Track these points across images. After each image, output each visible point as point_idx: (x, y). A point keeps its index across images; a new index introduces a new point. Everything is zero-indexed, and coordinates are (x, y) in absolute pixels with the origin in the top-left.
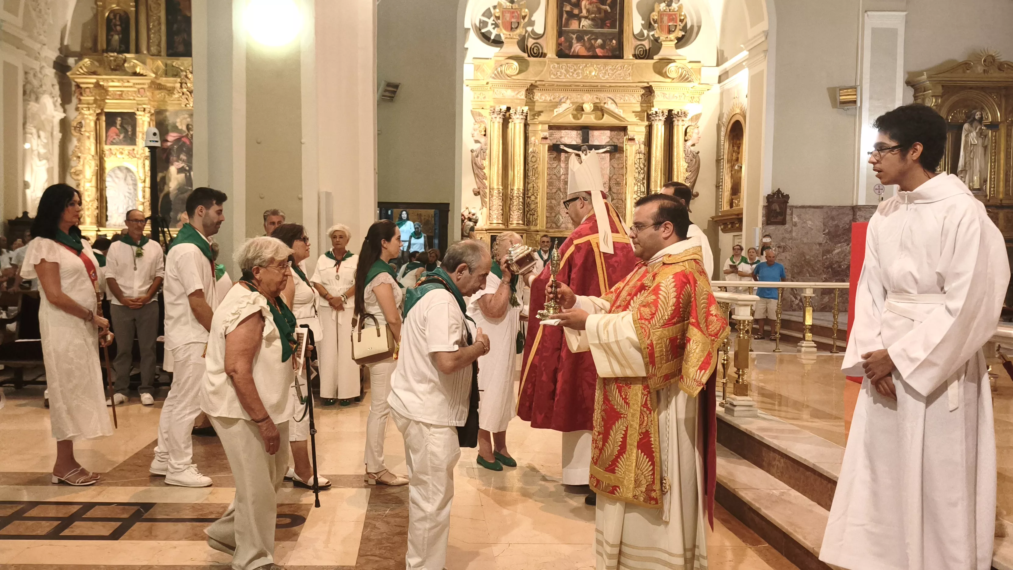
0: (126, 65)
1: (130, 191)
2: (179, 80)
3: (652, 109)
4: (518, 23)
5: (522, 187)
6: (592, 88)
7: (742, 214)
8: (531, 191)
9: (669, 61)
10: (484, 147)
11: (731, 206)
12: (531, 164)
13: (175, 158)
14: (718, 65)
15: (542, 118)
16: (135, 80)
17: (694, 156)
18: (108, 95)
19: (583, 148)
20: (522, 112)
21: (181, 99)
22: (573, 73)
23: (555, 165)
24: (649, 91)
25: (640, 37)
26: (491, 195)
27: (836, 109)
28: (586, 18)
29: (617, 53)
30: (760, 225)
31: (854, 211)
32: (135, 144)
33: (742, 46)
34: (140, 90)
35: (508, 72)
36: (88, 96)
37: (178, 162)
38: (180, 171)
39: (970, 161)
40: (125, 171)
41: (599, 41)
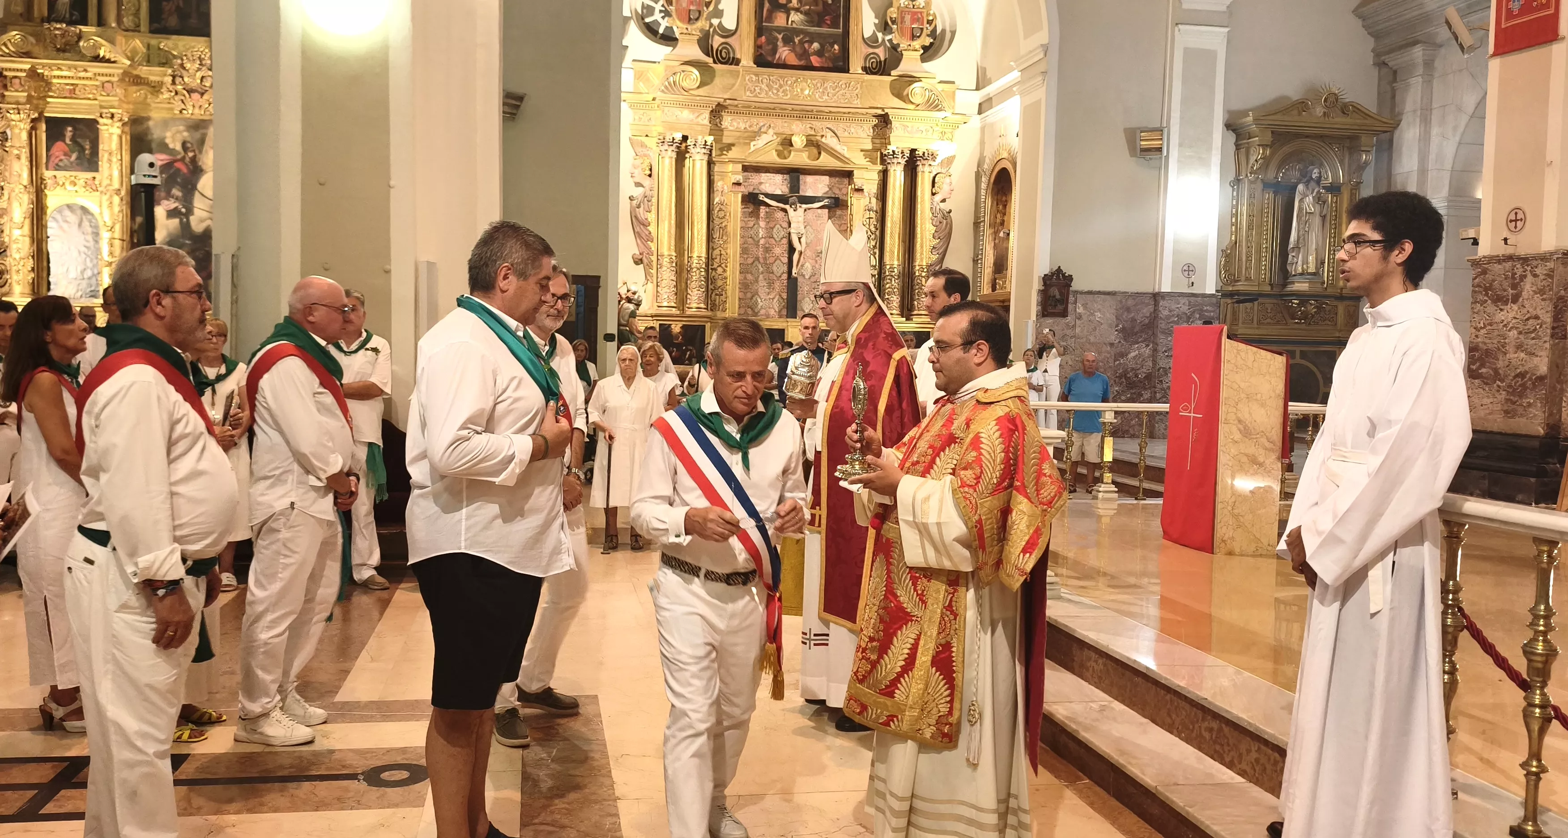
0: (81, 44)
1: (88, 244)
2: (170, 71)
3: (889, 147)
4: (700, 12)
5: (704, 255)
6: (804, 113)
7: (1009, 300)
8: (717, 260)
9: (911, 79)
10: (648, 193)
11: (994, 288)
12: (717, 221)
13: (163, 194)
14: (978, 89)
15: (733, 154)
16: (95, 68)
17: (945, 217)
18: (50, 90)
19: (791, 200)
20: (705, 145)
21: (172, 101)
22: (778, 91)
23: (751, 224)
24: (884, 121)
25: (872, 42)
26: (659, 266)
27: (1134, 158)
28: (797, 10)
29: (841, 63)
30: (1034, 317)
31: (1155, 300)
32: (97, 170)
33: (1012, 63)
34: (106, 85)
35: (685, 84)
36: (17, 91)
37: (168, 200)
38: (172, 214)
39: (1304, 235)
40: (79, 212)
41: (816, 45)
